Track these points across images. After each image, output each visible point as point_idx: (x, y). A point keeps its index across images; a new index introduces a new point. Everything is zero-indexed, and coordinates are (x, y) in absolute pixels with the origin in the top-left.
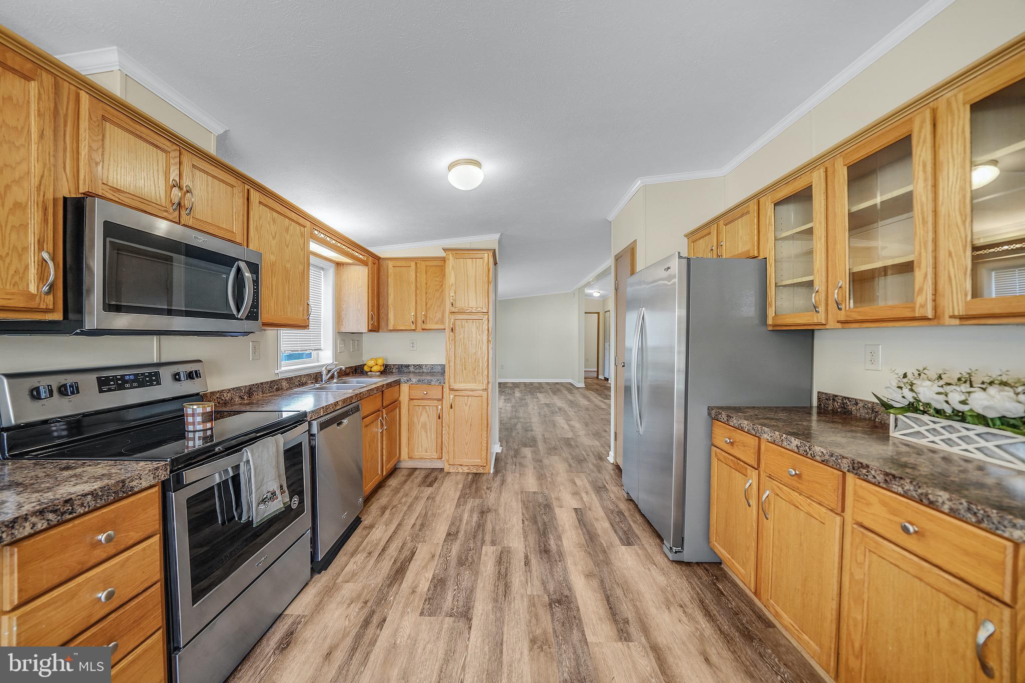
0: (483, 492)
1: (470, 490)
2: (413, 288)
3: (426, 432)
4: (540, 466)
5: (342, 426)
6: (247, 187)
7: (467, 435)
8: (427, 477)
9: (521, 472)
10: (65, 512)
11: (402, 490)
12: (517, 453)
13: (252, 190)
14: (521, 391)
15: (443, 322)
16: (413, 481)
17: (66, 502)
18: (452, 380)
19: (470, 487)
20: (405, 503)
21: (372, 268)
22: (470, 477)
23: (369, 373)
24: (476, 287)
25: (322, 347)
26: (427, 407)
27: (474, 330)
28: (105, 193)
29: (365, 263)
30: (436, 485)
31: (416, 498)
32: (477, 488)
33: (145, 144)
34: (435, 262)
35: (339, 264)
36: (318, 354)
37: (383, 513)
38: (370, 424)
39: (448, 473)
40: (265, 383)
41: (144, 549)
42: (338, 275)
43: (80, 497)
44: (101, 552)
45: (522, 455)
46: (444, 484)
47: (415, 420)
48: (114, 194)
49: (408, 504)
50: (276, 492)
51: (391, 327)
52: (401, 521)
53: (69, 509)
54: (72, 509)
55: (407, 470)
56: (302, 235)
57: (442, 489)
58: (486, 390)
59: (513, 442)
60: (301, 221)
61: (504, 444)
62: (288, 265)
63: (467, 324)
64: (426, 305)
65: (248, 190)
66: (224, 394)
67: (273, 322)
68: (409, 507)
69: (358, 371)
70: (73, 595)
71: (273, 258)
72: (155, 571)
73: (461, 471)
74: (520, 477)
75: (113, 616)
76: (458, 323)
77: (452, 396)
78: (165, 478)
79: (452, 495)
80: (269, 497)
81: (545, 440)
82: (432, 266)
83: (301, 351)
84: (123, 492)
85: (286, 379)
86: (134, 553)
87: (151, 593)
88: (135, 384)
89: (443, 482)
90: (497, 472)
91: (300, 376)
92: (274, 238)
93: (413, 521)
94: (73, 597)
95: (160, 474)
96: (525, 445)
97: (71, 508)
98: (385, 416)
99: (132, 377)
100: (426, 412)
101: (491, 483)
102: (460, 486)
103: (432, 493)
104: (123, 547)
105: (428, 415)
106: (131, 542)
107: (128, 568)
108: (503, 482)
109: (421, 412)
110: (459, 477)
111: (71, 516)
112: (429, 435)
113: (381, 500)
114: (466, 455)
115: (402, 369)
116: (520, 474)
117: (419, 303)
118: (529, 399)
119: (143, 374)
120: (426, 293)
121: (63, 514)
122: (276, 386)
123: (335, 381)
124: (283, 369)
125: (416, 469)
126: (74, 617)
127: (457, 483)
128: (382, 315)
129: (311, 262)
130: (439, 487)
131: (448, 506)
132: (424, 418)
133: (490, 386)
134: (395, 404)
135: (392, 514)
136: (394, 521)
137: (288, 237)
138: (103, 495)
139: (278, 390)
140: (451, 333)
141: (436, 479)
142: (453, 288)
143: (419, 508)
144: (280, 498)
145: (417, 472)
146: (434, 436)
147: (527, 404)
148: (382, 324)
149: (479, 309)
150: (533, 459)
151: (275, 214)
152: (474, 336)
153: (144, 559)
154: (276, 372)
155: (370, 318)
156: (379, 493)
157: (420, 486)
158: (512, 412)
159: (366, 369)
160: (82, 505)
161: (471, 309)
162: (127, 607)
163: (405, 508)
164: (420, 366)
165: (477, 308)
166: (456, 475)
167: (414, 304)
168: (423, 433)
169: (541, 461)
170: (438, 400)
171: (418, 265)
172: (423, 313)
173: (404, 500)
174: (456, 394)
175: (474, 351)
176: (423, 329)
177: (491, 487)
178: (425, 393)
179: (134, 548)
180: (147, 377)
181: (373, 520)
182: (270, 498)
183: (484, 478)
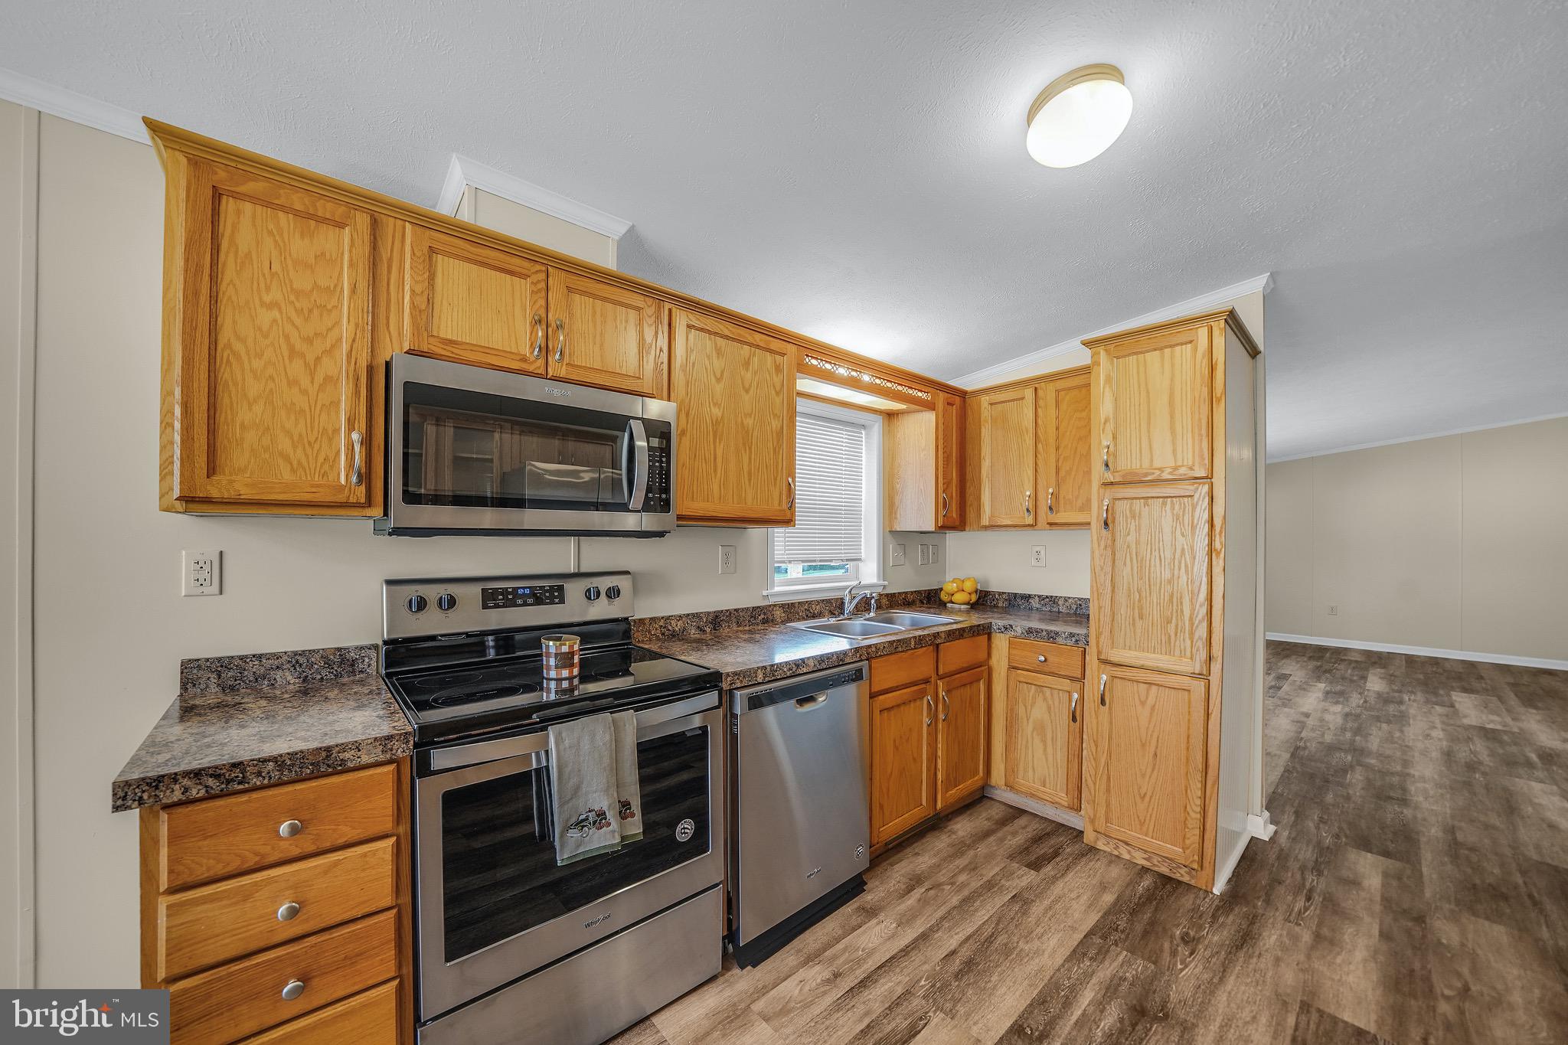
0: (1167, 945)
1: (1130, 921)
2: (1029, 440)
3: (1044, 742)
4: (1408, 932)
5: (808, 707)
6: (667, 306)
7: (1143, 776)
8: (1038, 839)
9: (1325, 931)
10: (232, 780)
11: (972, 853)
12: (1326, 859)
13: (674, 310)
14: (1390, 679)
15: (1086, 507)
16: (1002, 840)
17: (234, 765)
18: (1104, 640)
19: (1134, 913)
20: (963, 885)
21: (945, 411)
22: (1147, 882)
23: (949, 605)
24: (1172, 417)
25: (863, 556)
26: (1048, 692)
27: (1167, 523)
28: (434, 348)
29: (930, 406)
30: (1048, 870)
31: (990, 886)
32: (1152, 923)
33: (493, 272)
34: (1076, 378)
35: (890, 415)
36: (857, 569)
37: (910, 889)
38: (898, 706)
39: (1092, 850)
40: (743, 609)
41: (365, 855)
42: (888, 434)
43: (255, 762)
44: (291, 845)
45: (1345, 873)
46: (1071, 875)
47: (1021, 710)
48: (445, 347)
49: (966, 892)
50: (607, 814)
51: (985, 521)
52: (931, 929)
53: (237, 777)
54: (243, 777)
55: (1003, 807)
56: (778, 369)
57: (1058, 888)
58: (1204, 676)
59: (1321, 820)
60: (776, 345)
61: (1288, 818)
62: (749, 422)
63: (1145, 511)
64: (1057, 472)
65: (670, 310)
66: (673, 622)
67: (715, 514)
68: (966, 901)
69: (931, 599)
70: (246, 895)
71: (717, 412)
72: (382, 891)
73: (1126, 856)
74: (1313, 948)
75: (313, 940)
76: (1122, 507)
77: (1104, 677)
78: (405, 754)
79: (1077, 915)
80: (591, 820)
81: (1454, 848)
82: (1070, 389)
83: (821, 561)
84: (329, 766)
85: (783, 606)
86: (345, 858)
87: (376, 923)
88: (530, 601)
89: (1068, 868)
90: (1236, 893)
91: (810, 603)
92: (718, 380)
93: (953, 943)
94: (246, 899)
95: (395, 747)
96: (1364, 844)
97: (241, 775)
98: (941, 693)
99: (527, 591)
100: (1045, 699)
101: (1201, 928)
102: (1109, 898)
103: (1029, 888)
104: (327, 845)
105: (1049, 708)
106: (341, 841)
107: (336, 877)
108: (1245, 939)
109: (1034, 698)
110: (1115, 871)
111: (241, 787)
112: (1050, 750)
113: (920, 859)
114: (1142, 824)
115: (1015, 602)
116: (1318, 937)
117: (1041, 469)
118: (1414, 704)
119: (542, 588)
120: (1057, 449)
121: (228, 782)
122: (763, 616)
123: (872, 614)
124: (777, 589)
125: (1020, 812)
126: (247, 926)
127: (1103, 887)
128: (970, 499)
129: (799, 409)
130: (1054, 879)
131: (1053, 942)
132: (1038, 712)
133: (1216, 667)
134: (979, 671)
135: (923, 902)
136: (919, 922)
137: (749, 375)
138: (293, 765)
139: (765, 621)
140: (1104, 532)
141: (1056, 854)
142: (1110, 427)
143: (984, 913)
144: (614, 825)
145: (1023, 821)
146: (1061, 756)
147: (1402, 719)
148: (971, 515)
149: (1182, 471)
150: (1386, 901)
151: (720, 341)
152: (1167, 537)
153: (364, 870)
154: (765, 593)
155: (942, 505)
156: (924, 840)
157: (1011, 857)
158: (1343, 729)
159: (944, 597)
160: (259, 774)
161: (1158, 472)
162: (336, 933)
163: (955, 900)
164: (1053, 600)
165: (1176, 468)
166: (1111, 862)
167: (1030, 472)
168: (1037, 741)
169: (1420, 919)
170: (1072, 679)
171: (1040, 393)
172: (1051, 491)
173: (962, 878)
174: (1116, 674)
175: (1167, 575)
176: (1051, 524)
177: (1196, 941)
178: (1043, 658)
179: (349, 850)
180: (547, 591)
181: (883, 898)
182: (595, 822)
183: (1188, 901)
